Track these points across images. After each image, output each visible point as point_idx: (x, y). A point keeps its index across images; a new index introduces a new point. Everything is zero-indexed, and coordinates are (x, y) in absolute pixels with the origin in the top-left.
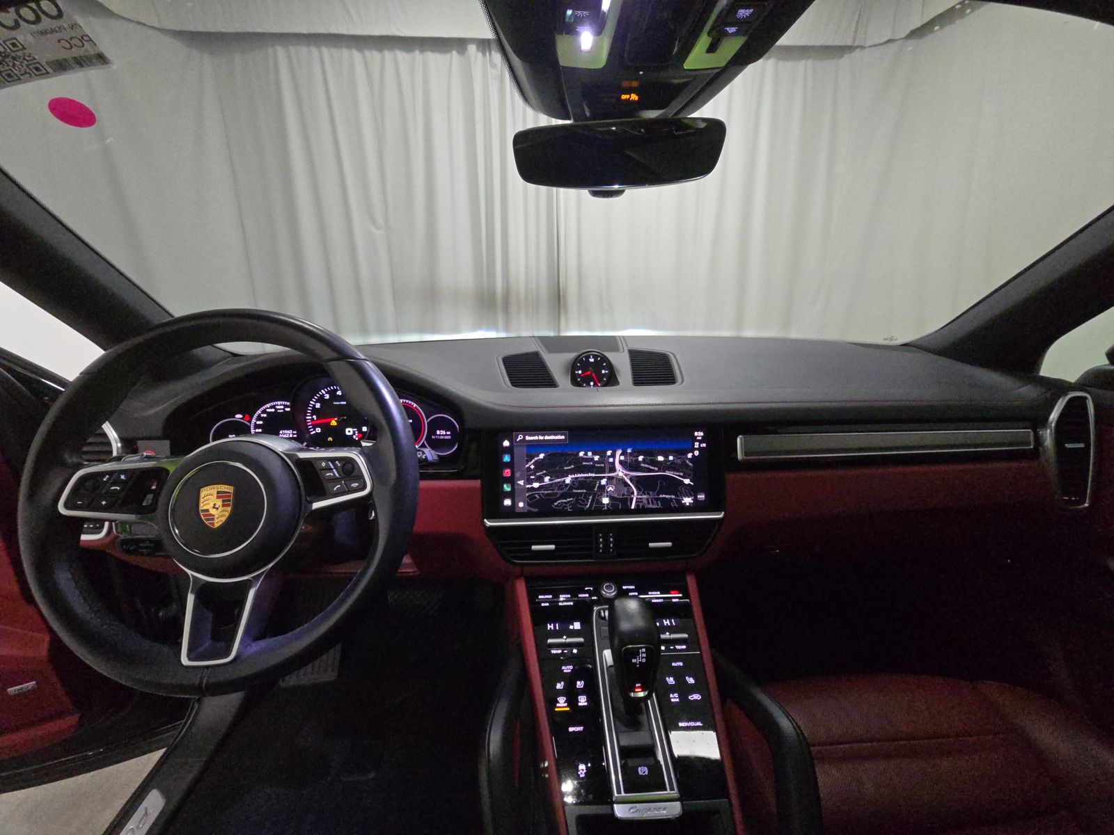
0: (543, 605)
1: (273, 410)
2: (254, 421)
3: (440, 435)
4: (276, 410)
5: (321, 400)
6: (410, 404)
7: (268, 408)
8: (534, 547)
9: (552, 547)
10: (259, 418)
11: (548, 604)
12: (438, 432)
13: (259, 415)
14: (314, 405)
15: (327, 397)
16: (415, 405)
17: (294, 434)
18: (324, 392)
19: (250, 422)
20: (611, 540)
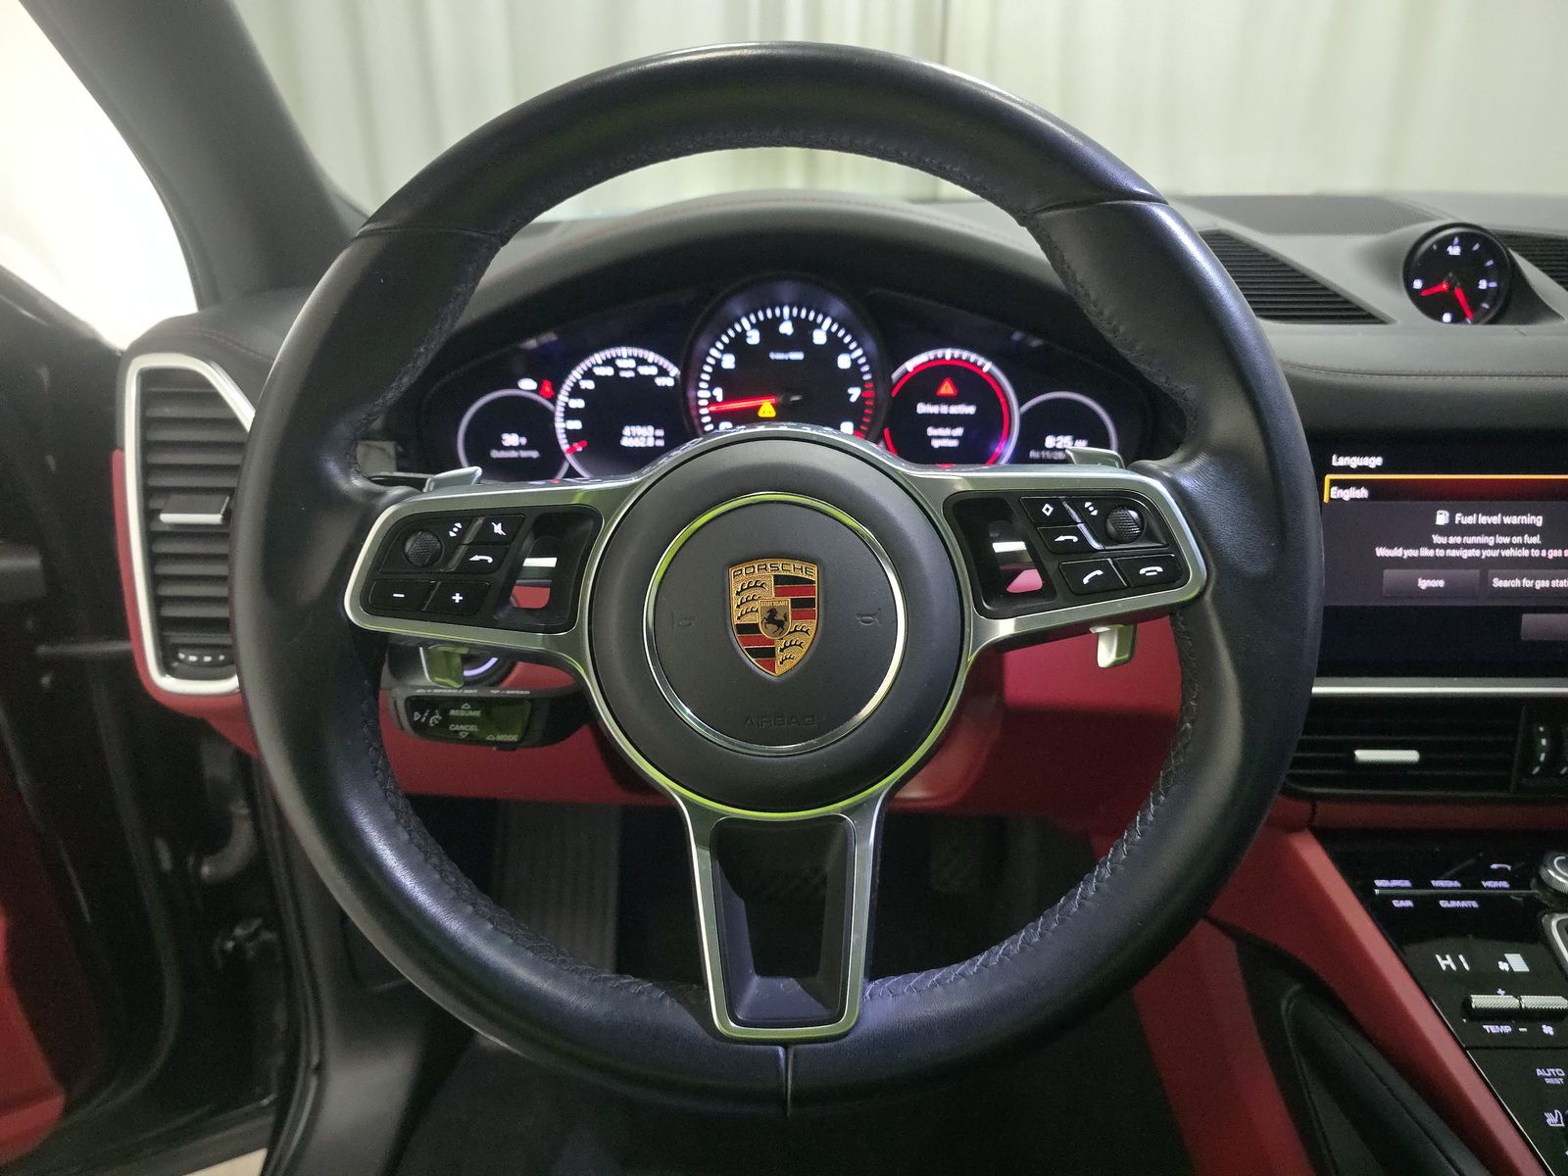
0: (1396, 903)
1: (609, 371)
2: (563, 397)
3: (1055, 449)
4: (617, 369)
5: (738, 345)
6: (975, 364)
7: (598, 365)
8: (1363, 755)
9: (1411, 756)
10: (576, 391)
11: (1408, 903)
12: (1050, 442)
13: (577, 384)
14: (719, 361)
15: (754, 338)
16: (988, 366)
17: (659, 438)
18: (747, 325)
19: (553, 400)
20: (1544, 742)
